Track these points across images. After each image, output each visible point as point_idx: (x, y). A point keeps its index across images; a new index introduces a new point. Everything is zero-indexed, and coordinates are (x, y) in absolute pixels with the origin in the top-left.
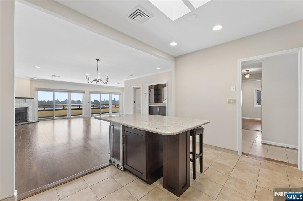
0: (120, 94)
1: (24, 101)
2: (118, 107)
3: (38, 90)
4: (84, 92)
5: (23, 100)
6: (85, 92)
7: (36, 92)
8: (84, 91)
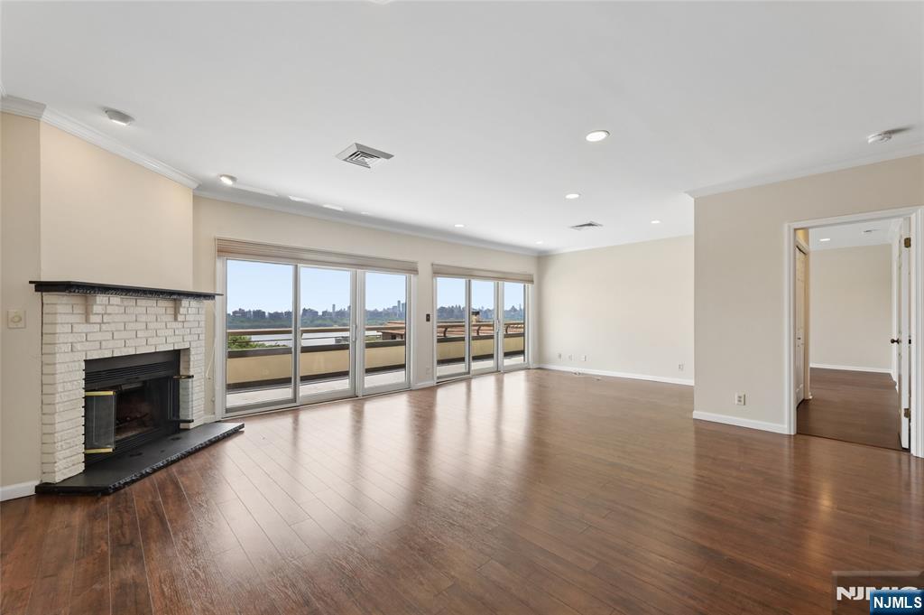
0: (532, 281)
1: (171, 311)
2: (523, 335)
3: (227, 250)
4: (411, 269)
5: (164, 305)
6: (420, 270)
7: (219, 264)
8: (416, 263)
